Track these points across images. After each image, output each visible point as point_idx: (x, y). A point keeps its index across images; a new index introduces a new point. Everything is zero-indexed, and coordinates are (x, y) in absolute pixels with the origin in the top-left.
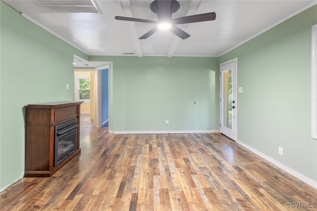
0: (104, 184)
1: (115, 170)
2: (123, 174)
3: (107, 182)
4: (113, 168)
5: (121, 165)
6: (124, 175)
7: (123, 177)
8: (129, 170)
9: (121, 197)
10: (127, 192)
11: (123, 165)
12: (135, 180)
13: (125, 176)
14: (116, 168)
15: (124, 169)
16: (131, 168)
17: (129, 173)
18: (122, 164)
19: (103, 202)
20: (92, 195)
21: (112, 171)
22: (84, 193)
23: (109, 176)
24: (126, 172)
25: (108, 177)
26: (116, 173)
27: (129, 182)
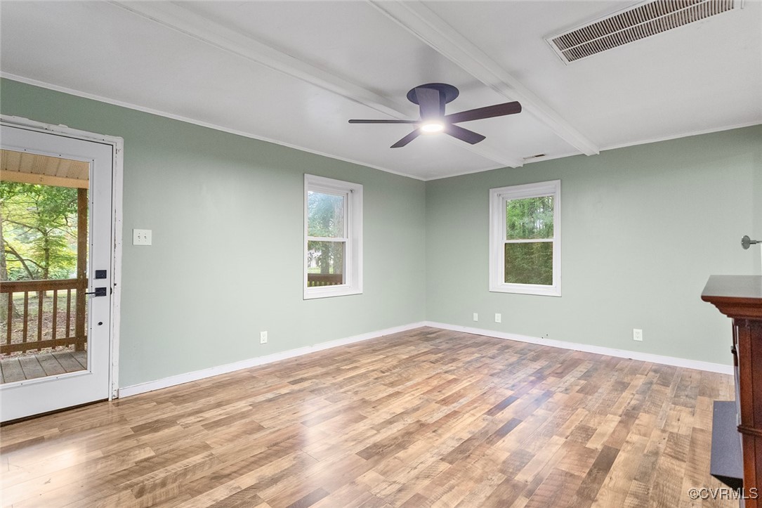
0: (541, 447)
1: (502, 471)
2: (488, 452)
3: (534, 450)
4: (507, 481)
5: (480, 480)
6: (488, 448)
7: (492, 445)
8: (467, 454)
9: (514, 420)
10: (501, 421)
11: (471, 479)
12: (473, 430)
13: (488, 446)
14: (498, 479)
15: (476, 465)
16: (457, 459)
17: (472, 448)
18: (471, 484)
19: (545, 424)
20: (567, 438)
21: (514, 473)
22: (585, 447)
23: (526, 461)
24: (477, 453)
25: (529, 460)
26: (504, 462)
27: (487, 431)
